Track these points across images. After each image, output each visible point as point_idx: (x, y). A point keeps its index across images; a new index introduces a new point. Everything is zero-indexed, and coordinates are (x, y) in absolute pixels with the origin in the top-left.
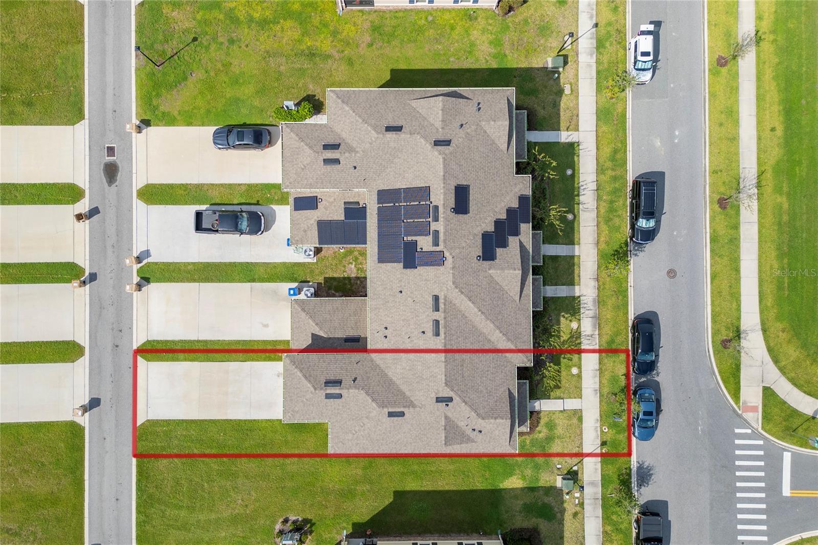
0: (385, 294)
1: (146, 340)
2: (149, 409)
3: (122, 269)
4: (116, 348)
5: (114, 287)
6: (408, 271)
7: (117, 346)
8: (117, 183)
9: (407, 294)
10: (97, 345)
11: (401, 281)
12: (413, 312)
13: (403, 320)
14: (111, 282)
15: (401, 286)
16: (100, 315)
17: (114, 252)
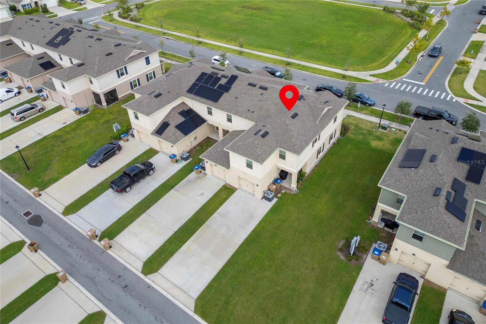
0: (233, 105)
1: (143, 263)
2: (189, 293)
3: (87, 250)
4: (127, 288)
5: (91, 262)
6: (230, 91)
7: (126, 286)
8: (45, 221)
9: (239, 95)
10: (110, 301)
11: (232, 96)
12: (250, 95)
13: (250, 101)
14: (86, 261)
15: (234, 97)
16: (95, 283)
17: (73, 248)
